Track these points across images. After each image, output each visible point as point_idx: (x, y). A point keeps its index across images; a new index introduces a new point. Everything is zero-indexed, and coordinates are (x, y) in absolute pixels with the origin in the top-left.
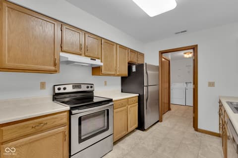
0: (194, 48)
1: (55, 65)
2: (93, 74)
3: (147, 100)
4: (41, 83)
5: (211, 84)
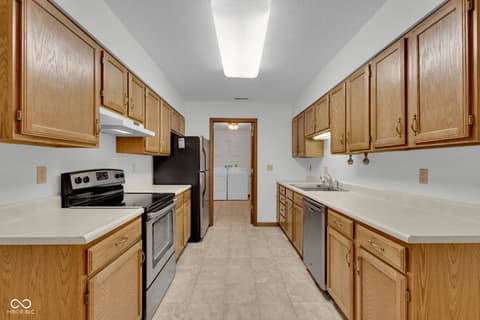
0: (254, 122)
1: (96, 132)
2: (118, 151)
3: (204, 193)
4: (38, 168)
5: (270, 168)
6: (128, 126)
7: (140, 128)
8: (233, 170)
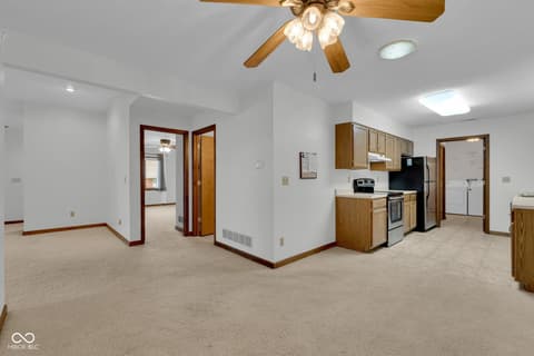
0: (485, 138)
2: (371, 169)
3: (428, 197)
6: (375, 157)
7: (383, 158)
8: (473, 184)
